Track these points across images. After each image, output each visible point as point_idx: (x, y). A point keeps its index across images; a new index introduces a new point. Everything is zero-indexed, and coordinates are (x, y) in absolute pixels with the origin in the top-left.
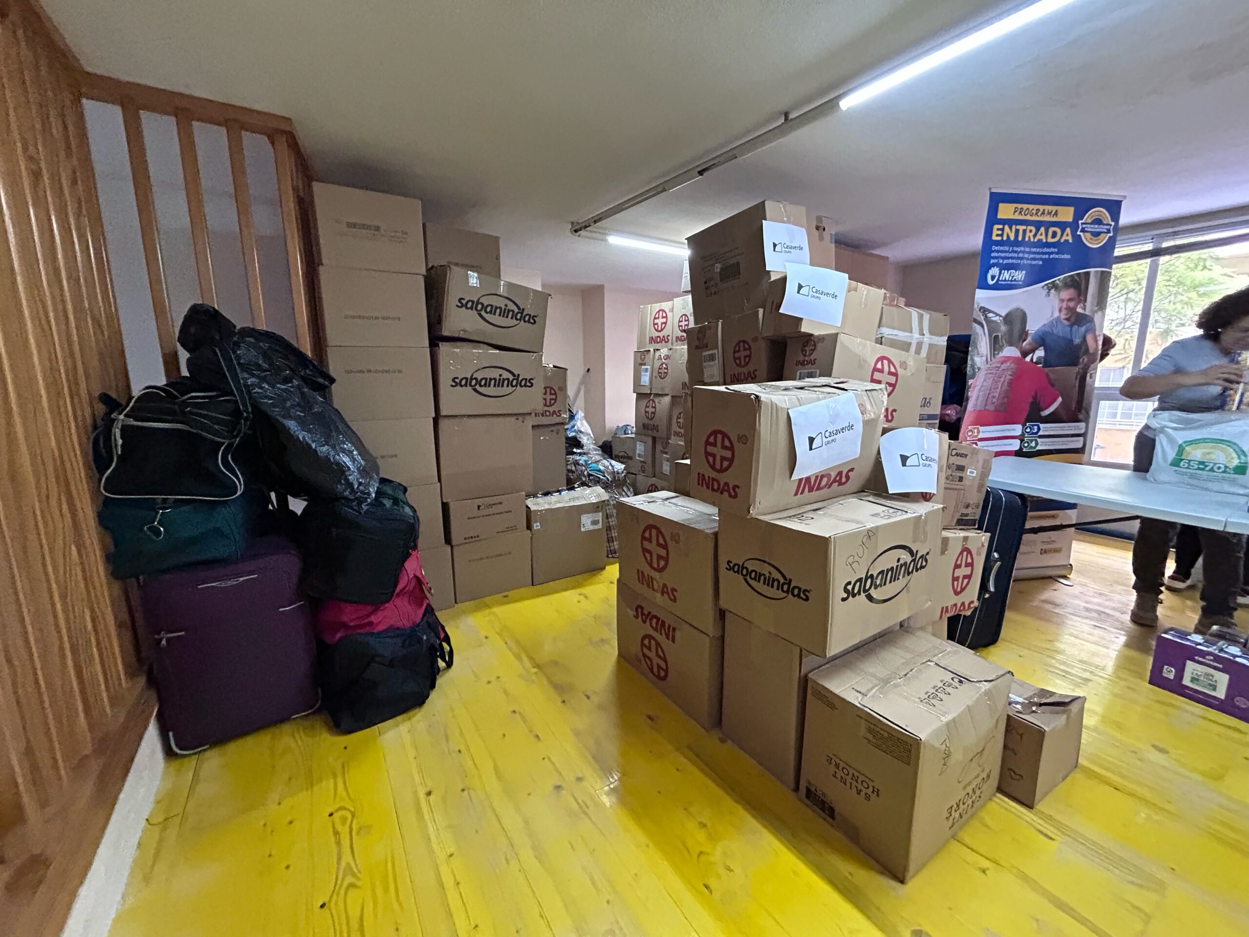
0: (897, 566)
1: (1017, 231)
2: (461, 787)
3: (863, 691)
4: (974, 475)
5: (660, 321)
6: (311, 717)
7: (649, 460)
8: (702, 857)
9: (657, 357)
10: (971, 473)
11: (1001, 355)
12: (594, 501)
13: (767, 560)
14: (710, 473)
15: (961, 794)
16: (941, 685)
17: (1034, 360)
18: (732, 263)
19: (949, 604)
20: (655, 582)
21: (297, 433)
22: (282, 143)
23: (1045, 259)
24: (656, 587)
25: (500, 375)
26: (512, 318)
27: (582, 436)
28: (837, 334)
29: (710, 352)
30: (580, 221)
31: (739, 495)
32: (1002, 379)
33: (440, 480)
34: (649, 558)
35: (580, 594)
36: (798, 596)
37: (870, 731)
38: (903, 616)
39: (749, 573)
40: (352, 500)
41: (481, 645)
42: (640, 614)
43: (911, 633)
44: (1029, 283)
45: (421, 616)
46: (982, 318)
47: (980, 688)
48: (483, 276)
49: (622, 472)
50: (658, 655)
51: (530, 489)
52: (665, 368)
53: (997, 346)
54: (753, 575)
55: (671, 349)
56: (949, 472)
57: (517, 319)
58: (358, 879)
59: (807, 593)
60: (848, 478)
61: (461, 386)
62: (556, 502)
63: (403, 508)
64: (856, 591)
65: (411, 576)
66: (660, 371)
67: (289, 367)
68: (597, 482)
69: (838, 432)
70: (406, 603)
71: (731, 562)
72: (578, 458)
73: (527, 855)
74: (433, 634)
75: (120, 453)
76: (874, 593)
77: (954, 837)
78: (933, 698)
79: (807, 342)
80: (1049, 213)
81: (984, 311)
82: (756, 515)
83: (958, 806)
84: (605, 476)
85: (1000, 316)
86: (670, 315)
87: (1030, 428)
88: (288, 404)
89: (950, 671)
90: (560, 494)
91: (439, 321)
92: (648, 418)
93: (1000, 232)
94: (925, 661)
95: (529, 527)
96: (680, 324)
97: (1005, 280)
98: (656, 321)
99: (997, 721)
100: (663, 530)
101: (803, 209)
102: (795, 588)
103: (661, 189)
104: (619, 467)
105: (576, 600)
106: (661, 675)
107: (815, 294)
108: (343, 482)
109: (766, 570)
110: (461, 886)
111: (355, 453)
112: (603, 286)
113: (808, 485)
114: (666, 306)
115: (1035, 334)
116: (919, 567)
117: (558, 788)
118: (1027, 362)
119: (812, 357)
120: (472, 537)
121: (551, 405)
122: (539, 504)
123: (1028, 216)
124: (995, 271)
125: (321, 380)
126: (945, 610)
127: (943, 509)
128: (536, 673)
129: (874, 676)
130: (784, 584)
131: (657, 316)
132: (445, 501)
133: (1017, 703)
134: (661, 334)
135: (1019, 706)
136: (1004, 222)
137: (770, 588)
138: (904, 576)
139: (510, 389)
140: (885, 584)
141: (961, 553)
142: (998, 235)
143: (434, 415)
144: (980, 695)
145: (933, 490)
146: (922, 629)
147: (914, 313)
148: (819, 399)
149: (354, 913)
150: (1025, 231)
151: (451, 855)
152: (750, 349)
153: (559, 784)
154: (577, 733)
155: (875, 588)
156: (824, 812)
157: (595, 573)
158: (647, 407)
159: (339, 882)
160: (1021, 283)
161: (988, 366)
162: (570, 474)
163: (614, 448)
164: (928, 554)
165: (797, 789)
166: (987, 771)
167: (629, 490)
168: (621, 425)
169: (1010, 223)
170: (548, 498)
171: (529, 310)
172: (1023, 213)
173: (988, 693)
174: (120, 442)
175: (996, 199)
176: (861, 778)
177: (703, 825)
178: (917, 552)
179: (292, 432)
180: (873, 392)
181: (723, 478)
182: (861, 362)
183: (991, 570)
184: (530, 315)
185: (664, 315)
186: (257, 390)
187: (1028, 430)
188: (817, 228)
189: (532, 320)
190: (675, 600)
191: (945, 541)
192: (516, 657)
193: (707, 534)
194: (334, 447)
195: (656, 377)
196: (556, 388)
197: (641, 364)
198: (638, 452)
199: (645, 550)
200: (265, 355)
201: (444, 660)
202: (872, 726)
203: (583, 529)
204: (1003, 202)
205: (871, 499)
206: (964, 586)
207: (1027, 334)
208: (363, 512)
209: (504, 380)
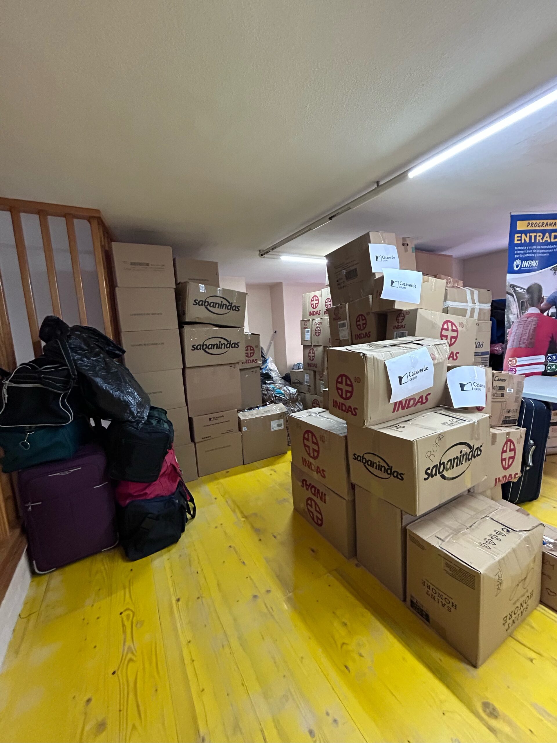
0: (461, 456)
1: (531, 237)
2: (197, 596)
3: (442, 538)
4: (512, 392)
5: (314, 303)
6: (112, 550)
7: (312, 385)
8: (345, 646)
9: (314, 323)
10: (509, 391)
11: (527, 313)
12: (278, 413)
13: (377, 454)
14: (340, 400)
15: (513, 608)
16: (494, 533)
17: (550, 315)
18: (352, 269)
19: (501, 476)
20: (312, 465)
21: (102, 385)
22: (95, 223)
23: (551, 252)
24: (313, 469)
25: (220, 342)
26: (225, 309)
27: (271, 372)
28: (417, 310)
29: (343, 322)
30: (264, 249)
31: (358, 414)
32: (529, 328)
33: (187, 404)
34: (308, 451)
35: (272, 470)
36: (397, 477)
37: (447, 565)
38: (469, 486)
39: (367, 462)
40: (134, 422)
41: (212, 504)
42: (305, 485)
43: (476, 498)
44: (542, 267)
45: (176, 487)
46: (512, 291)
47: (521, 536)
48: (208, 286)
49: (295, 394)
50: (316, 510)
51: (240, 407)
52: (319, 330)
53: (524, 308)
54: (369, 463)
55: (322, 319)
56: (494, 391)
57: (228, 309)
58: (136, 656)
59: (402, 475)
60: (427, 399)
61: (198, 350)
62: (256, 414)
63: (163, 425)
64: (433, 473)
65: (169, 464)
66: (316, 332)
67: (98, 346)
68: (281, 400)
69: (417, 372)
70: (167, 481)
71: (356, 455)
72: (269, 386)
73: (235, 643)
74: (183, 499)
75: (6, 402)
76: (445, 473)
77: (510, 636)
78: (489, 543)
79: (399, 314)
80: (551, 224)
81: (513, 286)
82: (369, 425)
83: (511, 616)
84: (285, 397)
85: (524, 289)
86: (320, 298)
87: (551, 357)
88: (97, 369)
89: (501, 524)
90: (258, 409)
91: (184, 314)
92: (310, 359)
93: (519, 238)
94: (484, 516)
95: (240, 430)
96: (326, 304)
97: (525, 267)
98: (312, 303)
99: (535, 558)
100: (315, 433)
101: (394, 235)
102: (395, 472)
103: (308, 229)
104: (293, 390)
105: (269, 474)
106: (319, 523)
107: (402, 286)
108: (128, 412)
109: (376, 460)
110: (194, 662)
111: (135, 394)
112: (281, 283)
113: (401, 405)
114: (317, 293)
115: (549, 298)
116: (476, 455)
117: (255, 597)
118: (545, 316)
119: (403, 324)
120: (206, 438)
121: (251, 356)
122: (245, 416)
123: (537, 227)
124: (518, 262)
125: (118, 352)
126: (497, 480)
127: (490, 417)
128: (244, 521)
129: (450, 528)
130: (388, 469)
131: (313, 299)
132: (190, 416)
133: (550, 543)
134: (315, 310)
135: (551, 546)
136: (521, 232)
137: (380, 471)
138: (466, 462)
139: (226, 349)
140: (453, 468)
141: (506, 443)
142: (518, 240)
143: (182, 367)
144: (522, 541)
145: (484, 405)
146: (483, 493)
147: (468, 291)
148: (404, 353)
149: (131, 680)
150: (535, 237)
151: (189, 642)
152: (365, 319)
153: (256, 594)
154: (267, 560)
155: (447, 471)
156: (422, 616)
157: (280, 456)
158: (309, 353)
159: (124, 657)
160: (536, 268)
161: (519, 320)
162: (264, 396)
163: (292, 378)
164: (481, 446)
165: (405, 600)
166: (530, 591)
167: (300, 404)
168: (296, 364)
169: (525, 232)
170: (252, 412)
171: (235, 302)
172: (533, 226)
173: (527, 539)
174: (6, 396)
175: (515, 219)
176: (444, 596)
177: (345, 624)
178: (474, 446)
179: (99, 385)
180: (439, 346)
181: (348, 403)
182: (433, 325)
183: (529, 452)
184: (236, 306)
185: (317, 299)
186: (80, 362)
187: (550, 358)
188: (403, 245)
189: (237, 309)
190: (324, 477)
191: (494, 436)
192: (232, 511)
193: (340, 437)
194: (123, 392)
195: (314, 335)
196: (254, 346)
197: (305, 328)
198: (306, 380)
199: (305, 446)
200: (85, 341)
201: (190, 513)
202: (449, 563)
203: (272, 430)
204: (519, 220)
205: (443, 412)
206: (510, 464)
207: (543, 298)
208: (139, 428)
209: (222, 344)
